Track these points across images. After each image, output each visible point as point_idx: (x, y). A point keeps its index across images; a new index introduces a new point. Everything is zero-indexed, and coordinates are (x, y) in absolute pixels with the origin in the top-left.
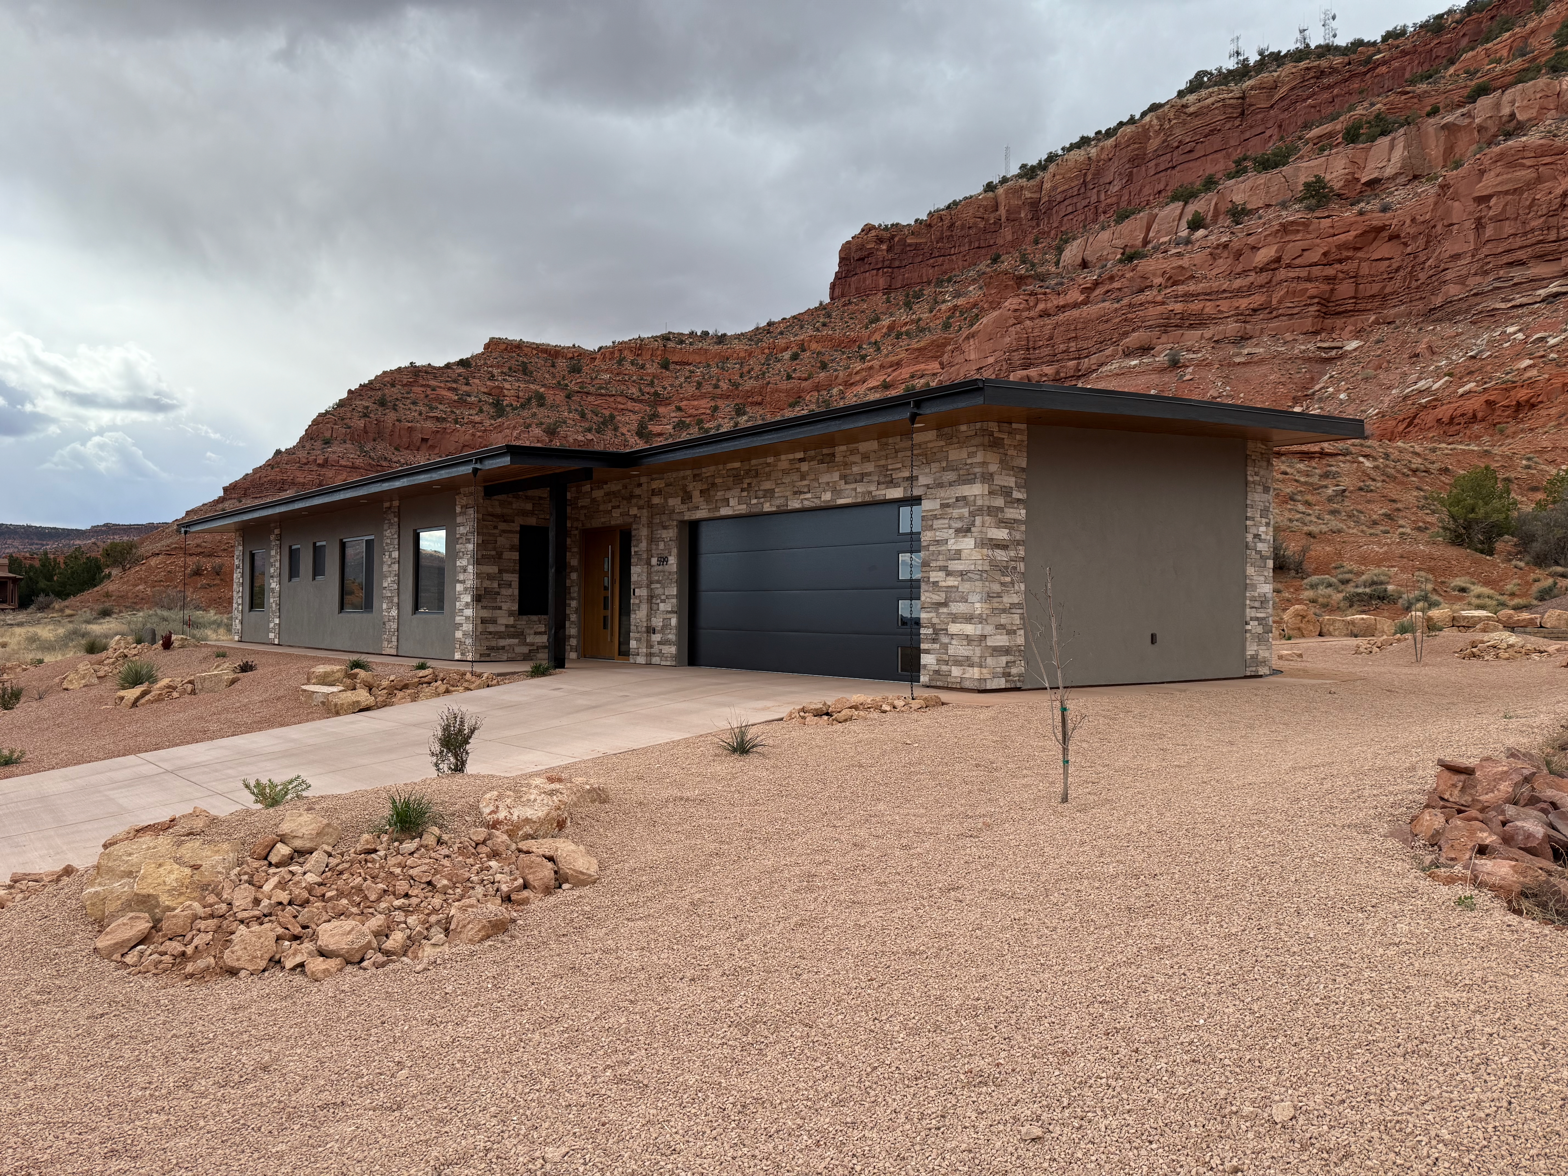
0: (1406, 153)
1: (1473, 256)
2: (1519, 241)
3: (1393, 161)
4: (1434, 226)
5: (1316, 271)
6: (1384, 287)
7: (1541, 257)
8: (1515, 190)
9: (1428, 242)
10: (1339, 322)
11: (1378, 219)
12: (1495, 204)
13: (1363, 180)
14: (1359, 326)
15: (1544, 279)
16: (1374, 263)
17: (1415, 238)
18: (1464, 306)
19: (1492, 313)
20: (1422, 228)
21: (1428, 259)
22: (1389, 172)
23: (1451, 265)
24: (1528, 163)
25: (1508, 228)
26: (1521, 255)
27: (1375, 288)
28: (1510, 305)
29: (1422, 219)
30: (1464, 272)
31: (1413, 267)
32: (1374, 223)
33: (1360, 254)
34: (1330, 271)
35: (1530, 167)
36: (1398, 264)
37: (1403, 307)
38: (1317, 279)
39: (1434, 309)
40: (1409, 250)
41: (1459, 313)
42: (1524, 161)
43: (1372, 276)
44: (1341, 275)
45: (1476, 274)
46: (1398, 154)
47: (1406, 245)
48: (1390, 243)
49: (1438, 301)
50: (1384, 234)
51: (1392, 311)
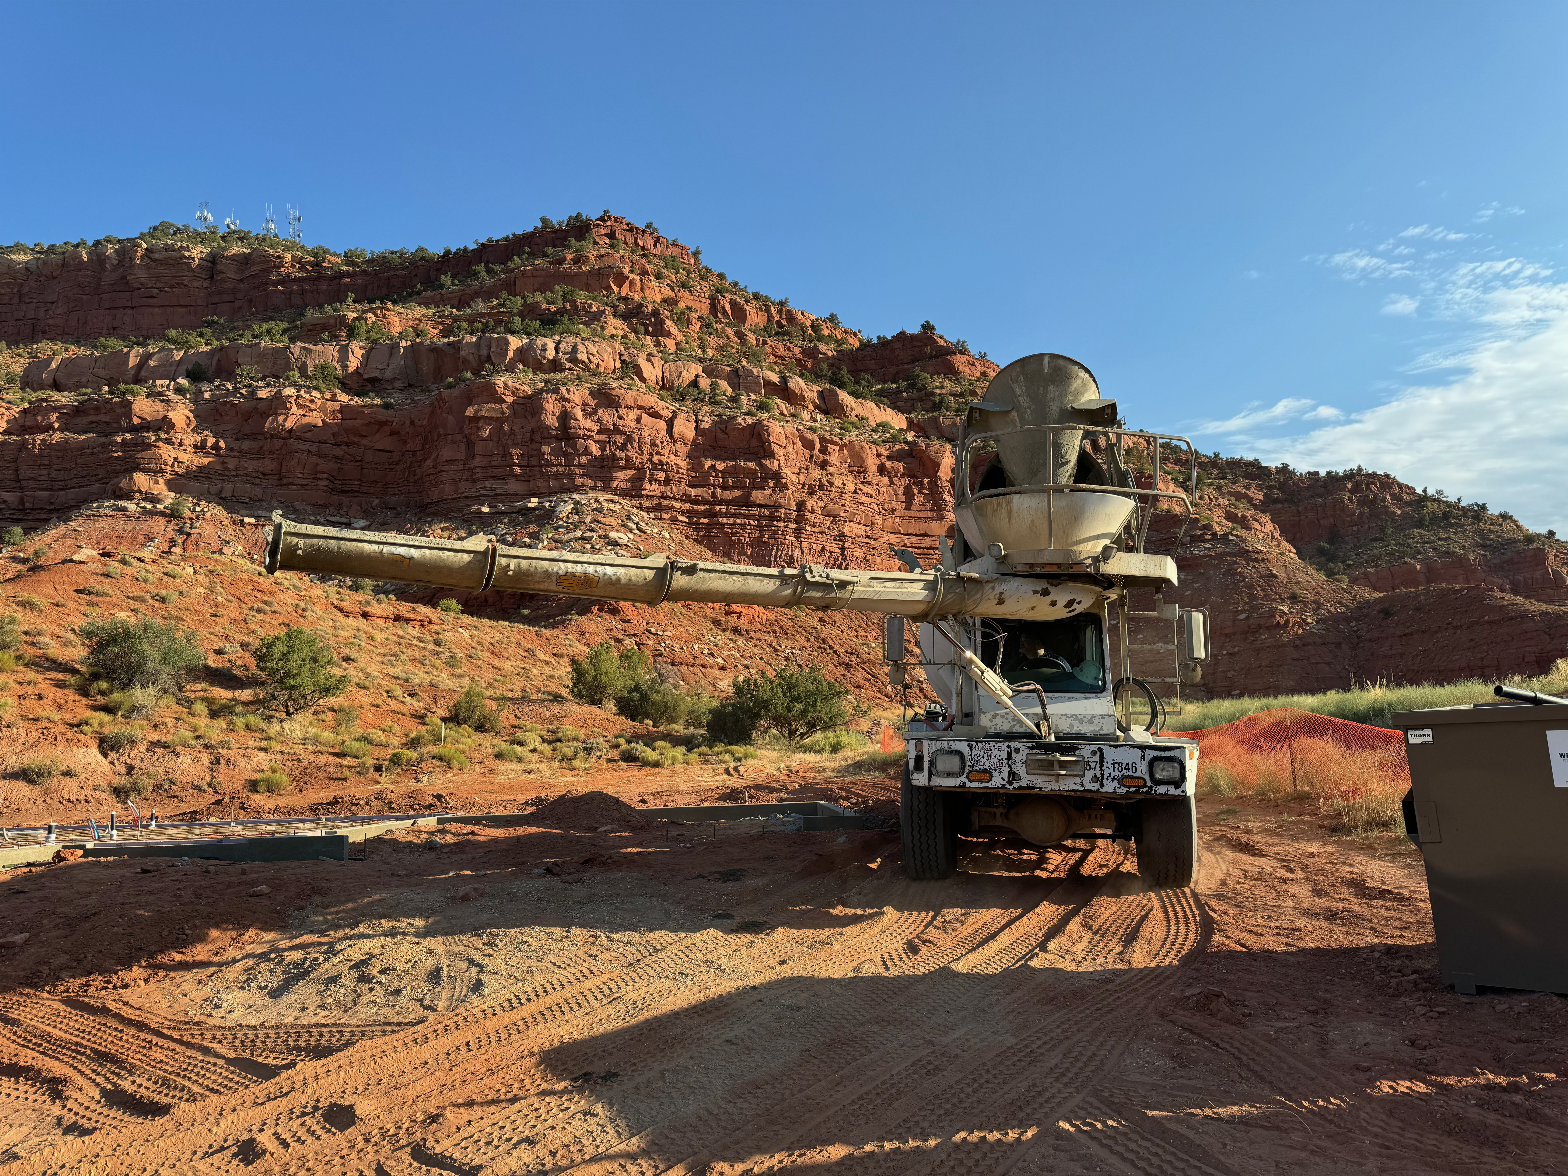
0: (403, 363)
1: (464, 464)
2: (499, 461)
3: (392, 367)
4: (430, 432)
5: (325, 448)
6: (386, 476)
7: (515, 477)
8: (497, 418)
9: (424, 444)
10: (345, 500)
11: (383, 414)
12: (482, 426)
13: (365, 376)
14: (364, 506)
16: (377, 453)
17: (413, 438)
18: (457, 505)
19: (479, 516)
20: (420, 431)
21: (425, 460)
22: (388, 374)
23: (447, 468)
24: (506, 399)
25: (491, 448)
26: (500, 472)
27: (378, 475)
28: (493, 511)
29: (419, 423)
30: (457, 476)
31: (411, 463)
32: (380, 417)
33: (364, 442)
34: (338, 451)
35: (507, 403)
36: (398, 458)
37: (402, 497)
38: (326, 456)
39: (431, 503)
40: (408, 447)
41: (452, 510)
43: (376, 464)
44: (348, 457)
46: (397, 361)
47: (405, 442)
48: (390, 438)
49: (436, 497)
50: (387, 428)
51: (393, 499)
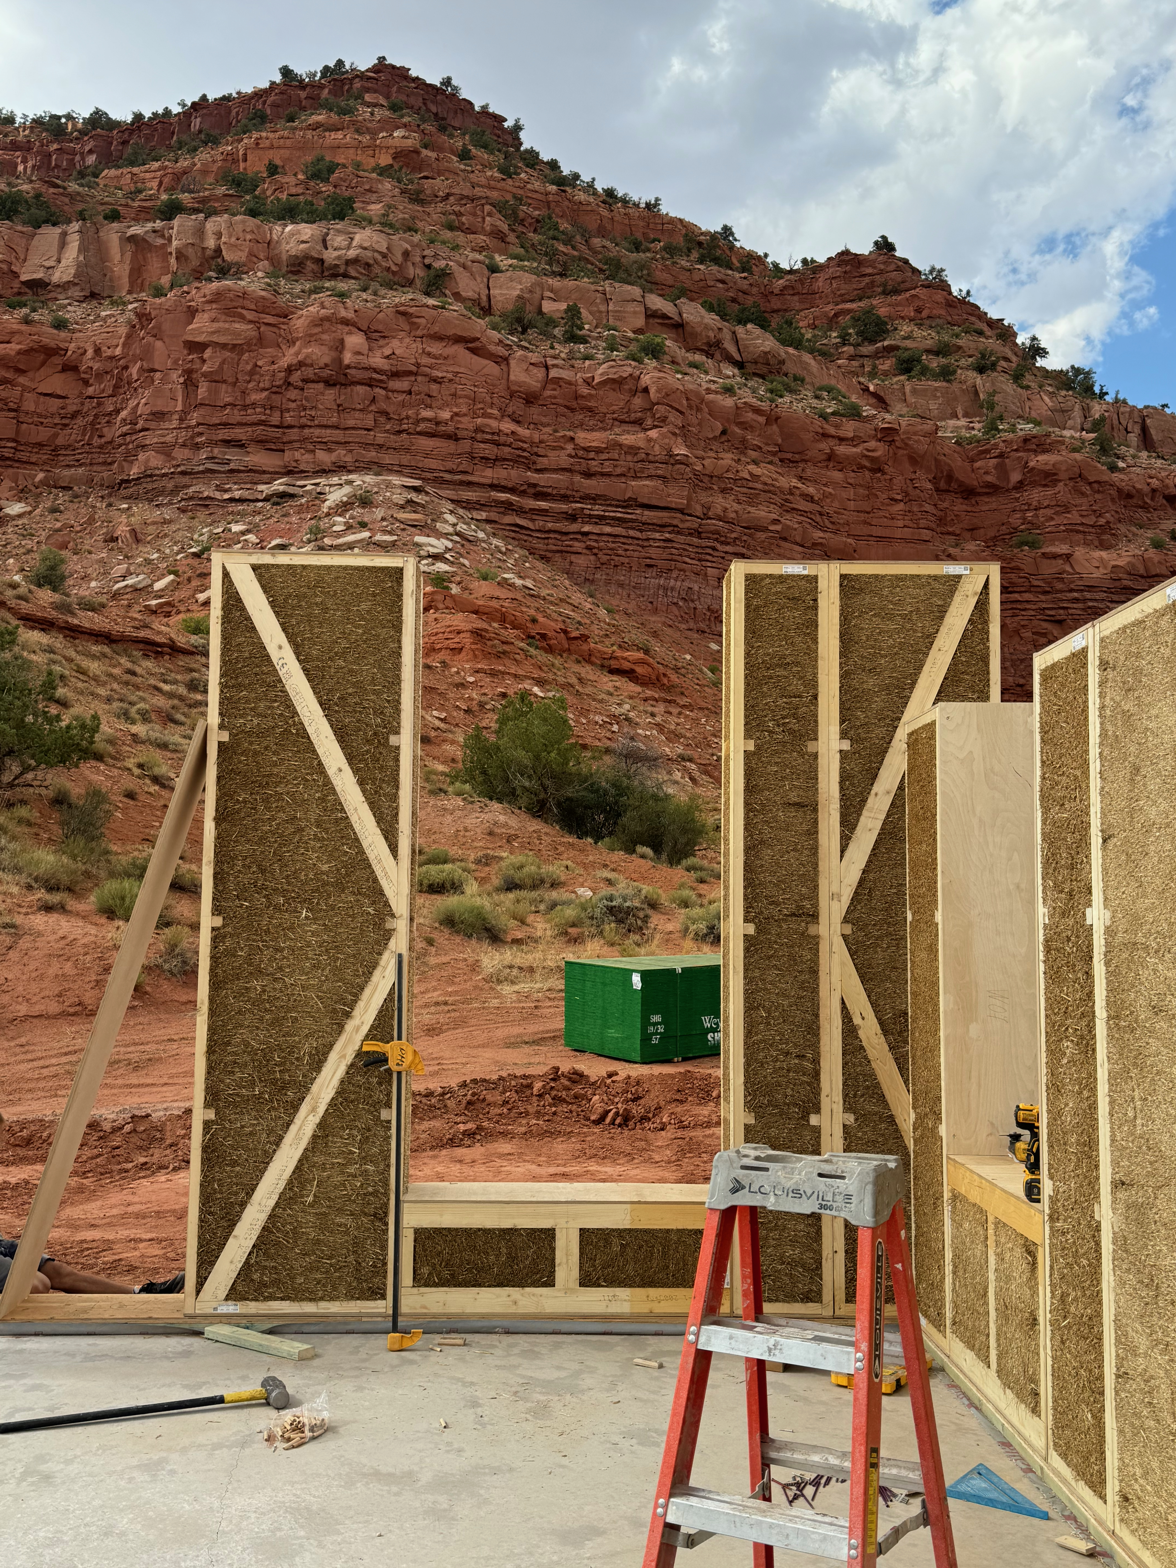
0: (81, 258)
1: (181, 420)
2: (237, 416)
3: (64, 262)
4: (126, 368)
6: (56, 435)
7: (262, 442)
8: (235, 346)
9: (116, 387)
11: (50, 337)
12: (211, 358)
13: (24, 278)
14: (22, 483)
15: (264, 472)
16: (42, 398)
17: (99, 376)
18: (170, 485)
19: (205, 503)
20: (109, 366)
21: (118, 412)
22: (58, 276)
23: (152, 425)
24: (249, 315)
25: (226, 395)
26: (239, 433)
27: (43, 434)
28: (226, 496)
29: (109, 353)
30: (169, 438)
31: (96, 416)
32: (46, 341)
33: (21, 380)
35: (251, 322)
36: (75, 408)
37: (81, 470)
39: (128, 481)
40: (90, 391)
41: (162, 492)
42: (244, 312)
43: (40, 416)
45: (184, 445)
46: (72, 253)
47: (86, 383)
48: (63, 376)
49: (134, 471)
50: (57, 360)
51: (67, 473)
